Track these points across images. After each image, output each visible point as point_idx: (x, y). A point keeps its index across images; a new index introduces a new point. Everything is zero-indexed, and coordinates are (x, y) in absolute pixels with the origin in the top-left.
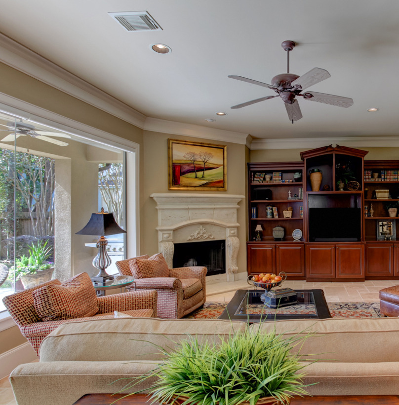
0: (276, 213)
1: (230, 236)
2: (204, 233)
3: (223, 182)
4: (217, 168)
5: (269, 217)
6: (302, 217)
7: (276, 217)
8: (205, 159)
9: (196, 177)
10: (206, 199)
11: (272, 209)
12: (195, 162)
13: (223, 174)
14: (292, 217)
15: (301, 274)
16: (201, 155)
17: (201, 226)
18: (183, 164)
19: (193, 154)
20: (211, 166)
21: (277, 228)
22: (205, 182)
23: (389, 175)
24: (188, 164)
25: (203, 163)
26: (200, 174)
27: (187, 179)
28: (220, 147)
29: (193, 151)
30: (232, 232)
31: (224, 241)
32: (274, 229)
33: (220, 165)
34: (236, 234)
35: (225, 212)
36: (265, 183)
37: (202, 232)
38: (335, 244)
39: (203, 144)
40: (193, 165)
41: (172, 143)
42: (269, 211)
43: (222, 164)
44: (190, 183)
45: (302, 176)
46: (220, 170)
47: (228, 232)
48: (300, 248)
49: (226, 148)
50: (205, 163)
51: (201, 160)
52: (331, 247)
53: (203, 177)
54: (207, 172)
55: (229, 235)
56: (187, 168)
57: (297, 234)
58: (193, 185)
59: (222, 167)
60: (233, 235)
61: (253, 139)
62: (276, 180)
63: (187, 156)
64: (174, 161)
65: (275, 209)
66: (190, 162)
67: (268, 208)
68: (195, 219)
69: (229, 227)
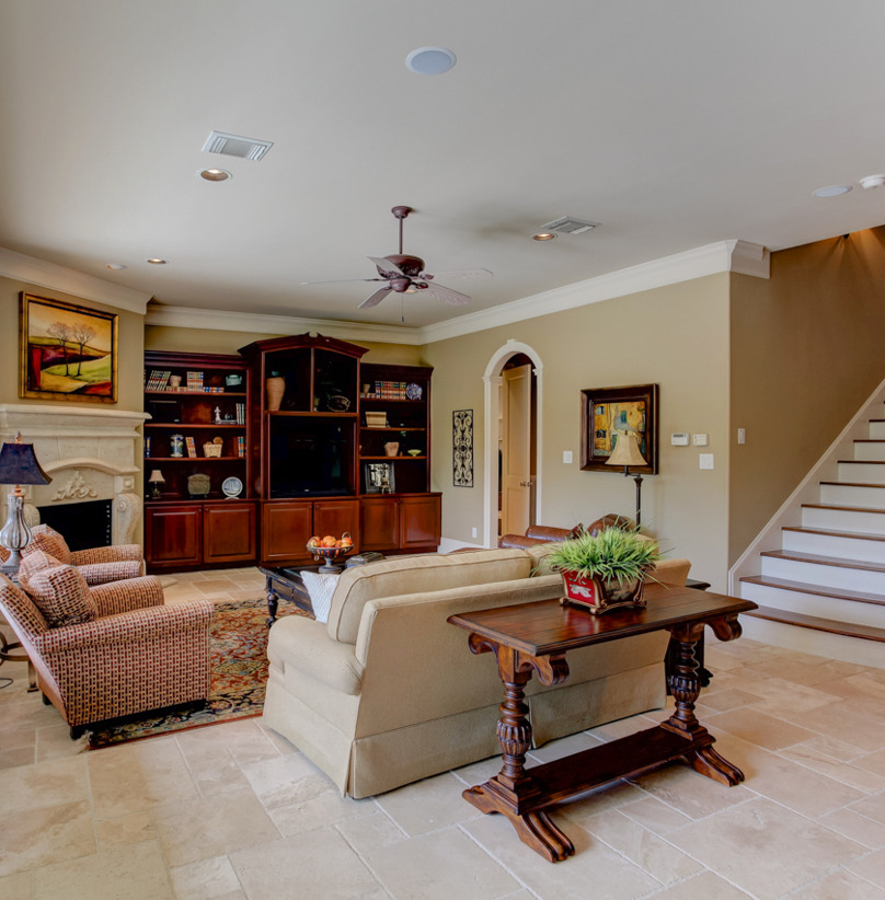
0: (191, 450)
1: (124, 492)
2: (82, 486)
3: (111, 385)
4: (102, 357)
5: (177, 455)
6: (241, 455)
7: (192, 455)
8: (83, 339)
9: (68, 375)
10: (89, 419)
11: (184, 441)
12: (67, 344)
13: (110, 370)
14: (222, 455)
15: (252, 556)
16: (75, 331)
17: (77, 472)
18: (46, 346)
19: (63, 328)
20: (92, 353)
21: (197, 476)
22: (81, 384)
23: (387, 388)
24: (56, 347)
25: (79, 347)
26: (73, 368)
27: (52, 377)
28: (108, 316)
29: (63, 322)
30: (128, 483)
31: (109, 502)
32: (191, 478)
33: (107, 353)
34: (133, 487)
35: (115, 444)
36: (170, 390)
37: (78, 484)
38: (313, 501)
39: (81, 307)
40: (61, 350)
41: (30, 301)
42: (176, 444)
43: (109, 350)
44: (57, 386)
45: (244, 381)
46: (105, 362)
47: (120, 484)
48: (247, 510)
49: (117, 318)
50: (82, 345)
51: (75, 340)
52: (306, 506)
53: (79, 374)
54: (86, 365)
55: (122, 488)
56: (52, 354)
57: (233, 488)
58: (63, 389)
59: (109, 356)
60: (129, 490)
61: (153, 304)
62: (192, 387)
63: (52, 331)
64: (31, 340)
65: (190, 441)
66: (57, 342)
67: (175, 438)
68: (69, 457)
69: (122, 474)
